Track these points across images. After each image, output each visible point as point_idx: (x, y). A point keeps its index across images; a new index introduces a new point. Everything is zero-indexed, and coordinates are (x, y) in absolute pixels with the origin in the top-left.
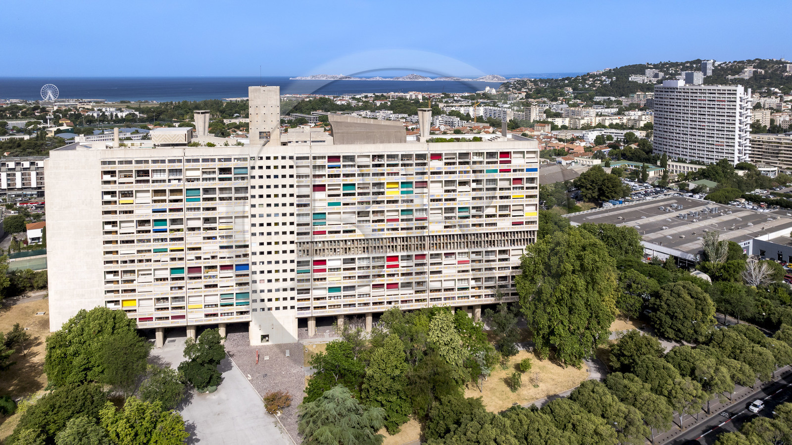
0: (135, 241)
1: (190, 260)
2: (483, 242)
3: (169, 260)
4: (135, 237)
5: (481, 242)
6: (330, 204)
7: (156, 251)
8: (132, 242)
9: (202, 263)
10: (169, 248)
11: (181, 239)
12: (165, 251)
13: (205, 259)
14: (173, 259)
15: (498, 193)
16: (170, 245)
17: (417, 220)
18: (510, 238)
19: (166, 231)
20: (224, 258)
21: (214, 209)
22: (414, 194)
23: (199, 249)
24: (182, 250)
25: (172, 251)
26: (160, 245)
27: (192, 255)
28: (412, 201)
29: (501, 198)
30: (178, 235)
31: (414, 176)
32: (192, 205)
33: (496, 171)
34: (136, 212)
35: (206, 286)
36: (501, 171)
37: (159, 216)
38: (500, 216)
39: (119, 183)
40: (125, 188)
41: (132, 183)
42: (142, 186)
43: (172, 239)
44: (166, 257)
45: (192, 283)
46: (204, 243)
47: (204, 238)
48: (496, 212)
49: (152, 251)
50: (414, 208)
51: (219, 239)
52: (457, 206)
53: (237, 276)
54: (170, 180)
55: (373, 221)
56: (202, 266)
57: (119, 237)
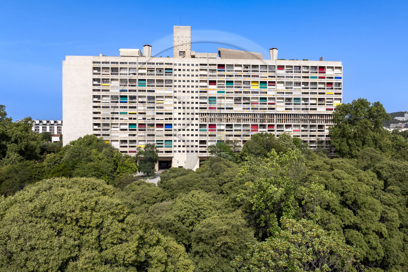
0: (110, 107)
1: (139, 120)
2: (308, 120)
3: (128, 119)
4: (110, 105)
5: (307, 120)
6: (218, 92)
7: (121, 113)
8: (108, 107)
9: (147, 122)
10: (129, 112)
11: (135, 107)
12: (126, 113)
13: (148, 119)
14: (130, 119)
15: (317, 91)
16: (129, 111)
17: (269, 104)
18: (324, 118)
19: (127, 103)
20: (159, 119)
21: (154, 91)
22: (267, 89)
23: (145, 113)
24: (135, 114)
25: (130, 114)
26: (123, 110)
27: (141, 117)
28: (266, 93)
29: (320, 93)
30: (133, 105)
31: (268, 78)
32: (142, 88)
33: (316, 77)
34: (111, 91)
35: (148, 135)
36: (320, 78)
37: (123, 94)
38: (319, 104)
39: (102, 74)
40: (105, 77)
41: (109, 74)
42: (115, 77)
43: (130, 107)
44: (126, 117)
45: (140, 133)
46: (148, 110)
47: (148, 108)
48: (316, 102)
49: (119, 113)
50: (267, 97)
51: (156, 109)
52: (293, 97)
53: (166, 130)
54: (129, 74)
55: (244, 104)
56: (146, 123)
57: (101, 105)
